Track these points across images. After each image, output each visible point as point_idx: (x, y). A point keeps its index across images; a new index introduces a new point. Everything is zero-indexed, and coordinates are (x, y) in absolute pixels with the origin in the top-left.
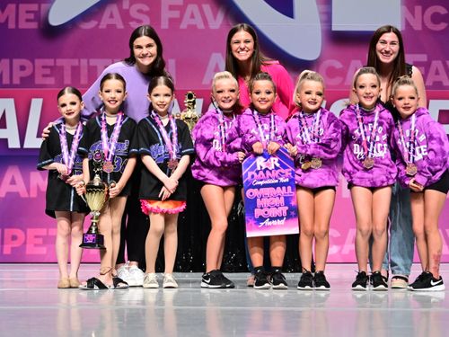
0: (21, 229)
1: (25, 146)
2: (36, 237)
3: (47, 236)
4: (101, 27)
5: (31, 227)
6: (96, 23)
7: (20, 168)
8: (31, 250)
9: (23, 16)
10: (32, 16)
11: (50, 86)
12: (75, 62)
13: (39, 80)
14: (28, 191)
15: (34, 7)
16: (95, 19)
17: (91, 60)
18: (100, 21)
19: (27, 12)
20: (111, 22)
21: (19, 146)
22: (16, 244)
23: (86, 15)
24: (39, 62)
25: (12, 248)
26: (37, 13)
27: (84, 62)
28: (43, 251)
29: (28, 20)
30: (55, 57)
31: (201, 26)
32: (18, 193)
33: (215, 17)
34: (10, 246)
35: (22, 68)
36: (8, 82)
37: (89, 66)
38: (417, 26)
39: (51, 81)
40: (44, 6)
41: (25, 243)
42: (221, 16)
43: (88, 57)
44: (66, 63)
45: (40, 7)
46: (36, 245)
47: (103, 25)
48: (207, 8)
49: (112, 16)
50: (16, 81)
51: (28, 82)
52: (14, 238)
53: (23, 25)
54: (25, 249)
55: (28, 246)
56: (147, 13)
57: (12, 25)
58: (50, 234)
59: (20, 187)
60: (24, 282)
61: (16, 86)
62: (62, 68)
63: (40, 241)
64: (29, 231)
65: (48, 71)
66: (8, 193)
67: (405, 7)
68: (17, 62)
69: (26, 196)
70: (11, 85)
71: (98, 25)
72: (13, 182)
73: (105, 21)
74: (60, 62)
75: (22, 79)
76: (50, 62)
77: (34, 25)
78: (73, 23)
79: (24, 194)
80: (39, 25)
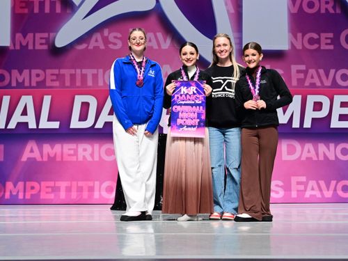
0: (37, 181)
1: (40, 127)
2: (47, 187)
3: (54, 186)
4: (89, 48)
5: (43, 181)
6: (86, 45)
7: (36, 142)
8: (43, 196)
9: (38, 41)
10: (44, 41)
11: (56, 87)
12: (73, 71)
13: (48, 83)
14: (42, 157)
15: (46, 35)
16: (85, 43)
17: (83, 70)
18: (89, 44)
19: (41, 38)
20: (96, 44)
21: (35, 127)
22: (34, 192)
23: (80, 40)
24: (49, 71)
25: (32, 195)
26: (47, 39)
27: (78, 71)
28: (52, 196)
29: (41, 44)
30: (59, 69)
31: (156, 47)
32: (35, 158)
33: (165, 41)
34: (30, 193)
35: (38, 75)
36: (28, 85)
37: (81, 74)
38: (299, 47)
39: (57, 84)
40: (52, 35)
41: (40, 191)
42: (169, 41)
43: (81, 68)
44: (67, 72)
45: (49, 35)
46: (47, 193)
47: (91, 47)
48: (160, 35)
49: (97, 41)
50: (34, 84)
51: (41, 84)
52: (33, 188)
53: (38, 47)
54: (40, 195)
55: (41, 193)
56: (120, 39)
57: (31, 47)
58: (56, 185)
59: (36, 155)
60: (40, 217)
61: (34, 87)
62: (64, 75)
63: (50, 190)
64: (43, 183)
65: (55, 77)
66: (28, 158)
67: (291, 34)
68: (34, 72)
69: (41, 160)
70: (30, 87)
71: (88, 47)
72: (32, 151)
73: (92, 44)
74: (63, 71)
75: (37, 82)
76: (56, 71)
77: (45, 47)
78: (71, 45)
79: (39, 159)
80: (49, 47)
